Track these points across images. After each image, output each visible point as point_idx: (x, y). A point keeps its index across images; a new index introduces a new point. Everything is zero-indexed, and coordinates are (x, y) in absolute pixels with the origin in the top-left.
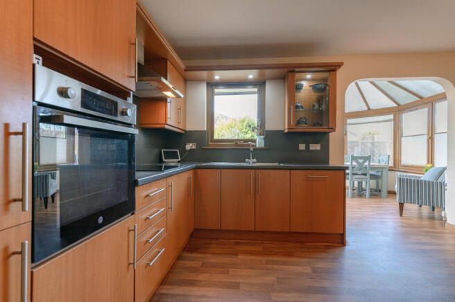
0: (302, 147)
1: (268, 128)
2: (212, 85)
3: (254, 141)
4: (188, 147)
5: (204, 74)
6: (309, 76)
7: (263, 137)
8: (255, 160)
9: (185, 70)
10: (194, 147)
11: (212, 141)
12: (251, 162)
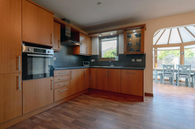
0: (133, 60)
1: (120, 53)
2: (100, 38)
3: (115, 58)
4: (92, 61)
5: (97, 35)
6: (134, 31)
7: (118, 57)
8: (114, 65)
9: (88, 35)
10: (94, 61)
11: (101, 59)
12: (112, 66)
